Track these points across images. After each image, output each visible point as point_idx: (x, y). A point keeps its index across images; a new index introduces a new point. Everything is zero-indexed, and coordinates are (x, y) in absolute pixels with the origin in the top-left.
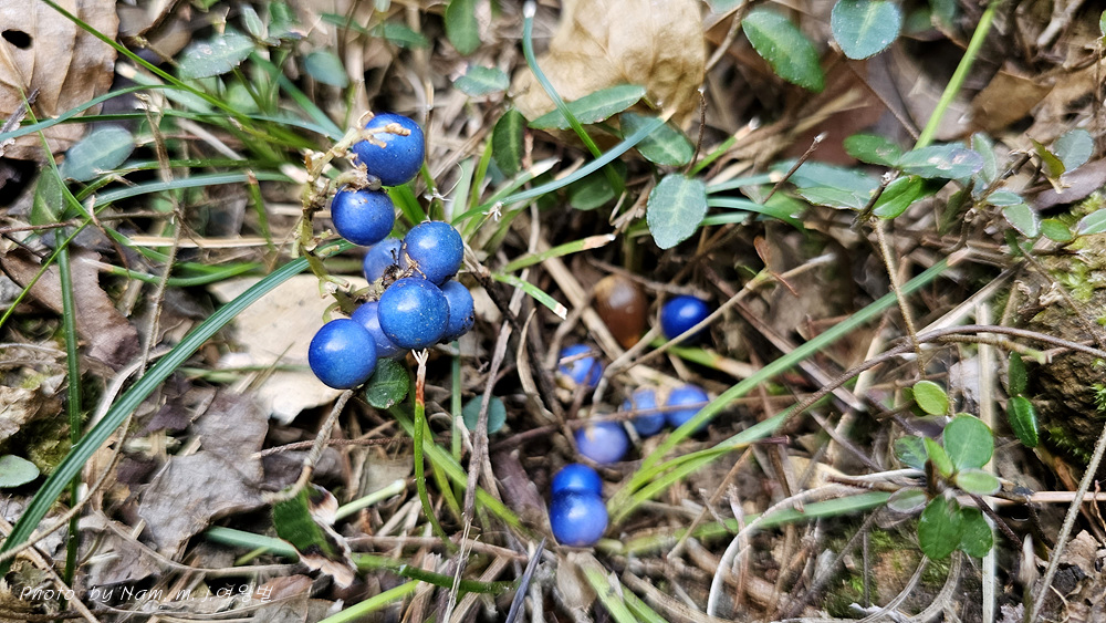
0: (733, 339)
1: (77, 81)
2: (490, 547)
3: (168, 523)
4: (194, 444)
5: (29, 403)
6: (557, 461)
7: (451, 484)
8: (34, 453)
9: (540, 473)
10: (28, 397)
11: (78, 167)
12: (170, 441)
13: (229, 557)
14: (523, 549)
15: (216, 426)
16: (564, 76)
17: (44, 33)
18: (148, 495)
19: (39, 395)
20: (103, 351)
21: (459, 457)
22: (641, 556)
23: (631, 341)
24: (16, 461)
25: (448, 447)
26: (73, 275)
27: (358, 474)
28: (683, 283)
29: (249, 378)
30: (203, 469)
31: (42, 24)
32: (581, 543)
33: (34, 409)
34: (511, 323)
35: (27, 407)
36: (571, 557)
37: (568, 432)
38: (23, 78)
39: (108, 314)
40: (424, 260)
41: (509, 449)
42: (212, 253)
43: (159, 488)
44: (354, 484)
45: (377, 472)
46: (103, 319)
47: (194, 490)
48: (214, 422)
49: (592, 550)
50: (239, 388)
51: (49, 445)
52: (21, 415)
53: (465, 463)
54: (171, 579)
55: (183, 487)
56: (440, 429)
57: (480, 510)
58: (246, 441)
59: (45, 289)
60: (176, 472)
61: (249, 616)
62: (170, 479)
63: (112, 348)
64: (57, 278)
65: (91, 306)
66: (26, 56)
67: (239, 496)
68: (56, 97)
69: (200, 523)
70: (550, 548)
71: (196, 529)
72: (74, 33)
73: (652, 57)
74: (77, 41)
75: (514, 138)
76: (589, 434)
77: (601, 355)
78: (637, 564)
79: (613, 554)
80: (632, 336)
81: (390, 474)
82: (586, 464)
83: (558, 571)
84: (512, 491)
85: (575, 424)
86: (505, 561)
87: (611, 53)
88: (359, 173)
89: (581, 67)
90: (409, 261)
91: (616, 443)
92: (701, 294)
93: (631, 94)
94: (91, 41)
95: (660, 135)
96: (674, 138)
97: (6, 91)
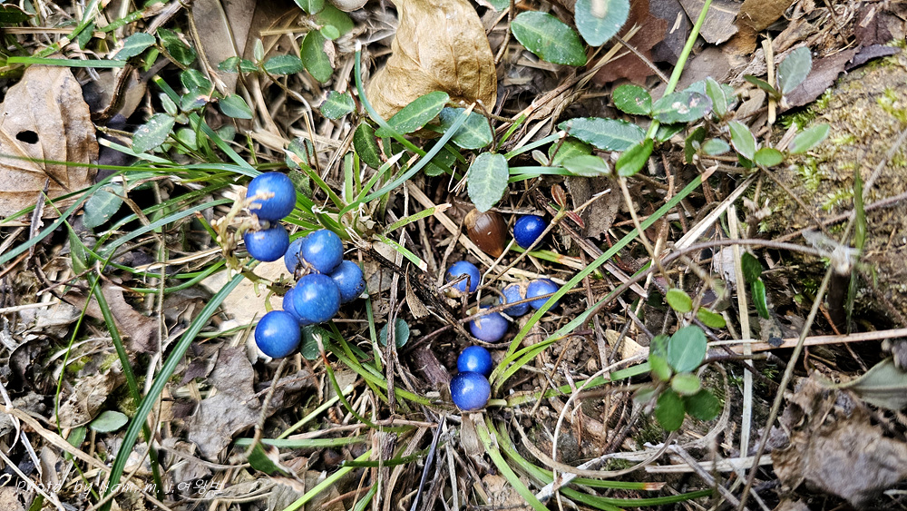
1: (76, 155)
2: (413, 423)
3: (209, 441)
4: (214, 388)
5: (107, 383)
8: (120, 407)
9: (449, 355)
10: (105, 379)
11: (94, 216)
12: (200, 385)
15: (223, 375)
17: (43, 128)
18: (192, 427)
19: (112, 375)
20: (141, 343)
21: (380, 370)
24: (112, 414)
25: (372, 363)
26: (106, 298)
27: (322, 387)
28: (525, 205)
30: (222, 405)
31: (40, 122)
32: (475, 409)
33: (112, 385)
34: (397, 272)
35: (107, 385)
36: (471, 416)
37: (461, 328)
38: (40, 165)
39: (137, 318)
41: (420, 347)
42: (191, 264)
43: (197, 421)
44: (321, 394)
46: (135, 323)
47: (219, 419)
48: (221, 373)
49: (485, 411)
50: (234, 343)
51: (129, 401)
52: (104, 390)
53: (384, 372)
54: (221, 474)
55: (212, 419)
57: (400, 401)
58: (243, 381)
59: (94, 310)
60: (205, 410)
61: (270, 492)
62: (202, 416)
63: (146, 339)
64: (97, 302)
65: (125, 316)
66: (36, 149)
67: (248, 417)
68: (65, 170)
69: (228, 440)
70: (455, 414)
72: (62, 122)
73: (453, 62)
74: (67, 127)
75: (369, 143)
76: (477, 324)
77: (478, 265)
78: (519, 412)
79: (504, 408)
80: (496, 249)
81: (344, 381)
82: (480, 344)
83: (460, 431)
84: (429, 375)
85: (465, 320)
86: (424, 430)
87: (423, 65)
88: (253, 221)
89: (405, 78)
90: (305, 263)
91: (498, 326)
92: (538, 213)
93: (440, 100)
94: (76, 124)
95: (470, 122)
96: (480, 122)
97: (31, 176)
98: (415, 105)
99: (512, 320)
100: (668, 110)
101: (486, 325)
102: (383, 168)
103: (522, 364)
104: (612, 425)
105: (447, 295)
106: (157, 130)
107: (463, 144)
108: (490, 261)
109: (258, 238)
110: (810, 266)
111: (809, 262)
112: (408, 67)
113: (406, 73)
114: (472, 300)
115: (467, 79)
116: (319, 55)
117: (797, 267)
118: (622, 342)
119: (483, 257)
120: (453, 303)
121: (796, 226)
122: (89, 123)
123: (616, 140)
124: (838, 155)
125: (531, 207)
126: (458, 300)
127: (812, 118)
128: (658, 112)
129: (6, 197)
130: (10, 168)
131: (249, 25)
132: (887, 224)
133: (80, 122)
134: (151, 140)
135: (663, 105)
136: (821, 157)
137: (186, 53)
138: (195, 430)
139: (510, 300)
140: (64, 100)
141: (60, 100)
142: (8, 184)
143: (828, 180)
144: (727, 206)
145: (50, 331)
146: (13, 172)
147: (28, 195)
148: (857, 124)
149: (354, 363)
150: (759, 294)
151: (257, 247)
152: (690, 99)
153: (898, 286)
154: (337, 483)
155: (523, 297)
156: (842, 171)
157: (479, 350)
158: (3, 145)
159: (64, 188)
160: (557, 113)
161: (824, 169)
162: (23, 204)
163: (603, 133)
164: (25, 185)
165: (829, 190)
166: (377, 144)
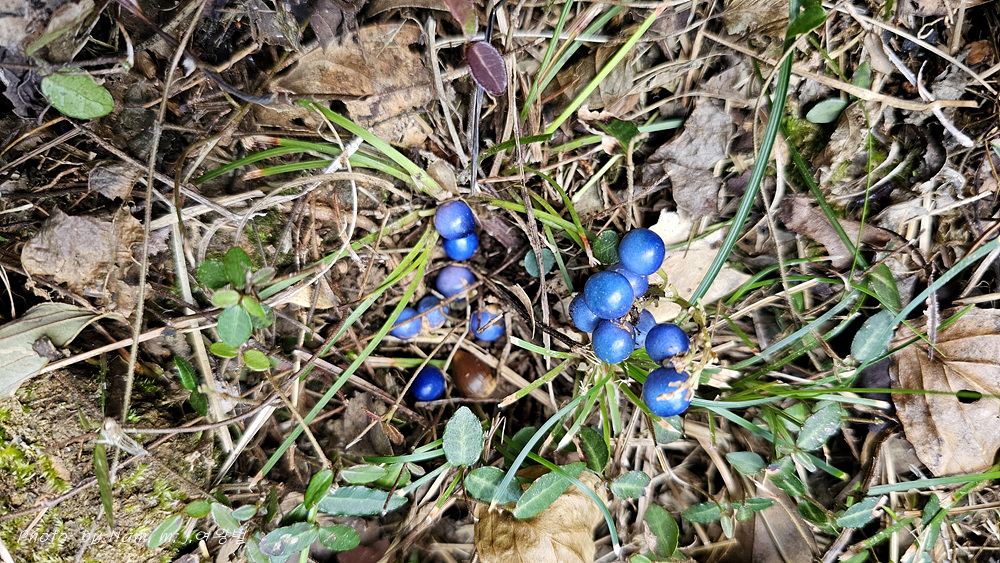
0: (390, 381)
1: (914, 383)
2: (504, 179)
3: (710, 117)
4: (717, 173)
5: (832, 156)
6: (479, 259)
7: (544, 210)
8: (816, 129)
9: (488, 246)
10: (834, 158)
11: (883, 324)
12: (734, 169)
13: (664, 113)
14: (483, 187)
15: (707, 188)
16: (575, 512)
17: (954, 409)
18: (730, 129)
19: (829, 164)
20: (800, 204)
21: (545, 227)
22: (405, 213)
23: (458, 356)
24: (824, 120)
25: (554, 231)
26: (844, 245)
27: (605, 194)
28: (438, 408)
29: (702, 229)
30: (703, 158)
31: (958, 414)
32: (447, 204)
33: (827, 153)
34: (545, 326)
35: (832, 152)
36: (450, 195)
37: (479, 276)
38: (950, 369)
39: (809, 229)
40: (616, 331)
41: (515, 251)
42: (761, 296)
43: (725, 136)
44: (605, 187)
45: (594, 203)
46: (810, 225)
47: (703, 143)
48: (710, 190)
49: (438, 203)
50: (705, 220)
51: (809, 137)
52: (833, 146)
53: (540, 226)
54: (694, 86)
55: (710, 141)
56: (564, 242)
57: (519, 199)
58: (684, 186)
59: (856, 230)
60: (719, 150)
61: (635, 82)
62: (721, 142)
63: (796, 209)
64: (853, 239)
65: (823, 230)
66: (956, 386)
67: (674, 150)
68: (923, 367)
69: (689, 124)
70: (465, 195)
71: (690, 119)
72: (934, 418)
73: (519, 548)
74: (928, 414)
75: (593, 453)
76: (465, 282)
77: (475, 340)
78: (406, 207)
79: (421, 209)
80: (459, 360)
81: (584, 204)
82: (460, 262)
83: (456, 181)
84: (502, 224)
85: (477, 284)
86: (491, 174)
87: (548, 540)
88: (680, 365)
89: (566, 523)
90: (626, 328)
91: (445, 283)
92: (422, 404)
93: (523, 511)
94: (919, 418)
95: (492, 491)
96: (482, 494)
97: (958, 355)
98: (549, 500)
99: (433, 292)
100: (301, 535)
101: (457, 282)
102: (576, 428)
103: (412, 252)
104: (307, 220)
105: (499, 306)
106: (815, 432)
107: (494, 470)
108: (464, 346)
109: (675, 348)
110: (150, 408)
111: (151, 412)
112: (564, 536)
113: (565, 529)
114: (474, 305)
115: (504, 532)
116: (661, 532)
117: (164, 403)
118: (312, 299)
119: (472, 349)
120: (491, 299)
121: (169, 443)
122: (904, 421)
123: (348, 496)
124: (142, 516)
125: (431, 408)
126: (487, 303)
127: (173, 545)
128: (311, 531)
129: (981, 329)
130: (983, 361)
131: (755, 546)
132: (87, 461)
133: (915, 421)
134: (820, 421)
135: (307, 538)
136: (157, 511)
137: (807, 511)
138: (726, 126)
139: (436, 312)
140: (935, 441)
141: (940, 441)
142: (981, 344)
143: (146, 493)
144: (234, 450)
145: (908, 195)
146: (979, 357)
147: (958, 335)
148: (130, 548)
149: (570, 229)
150: (188, 378)
151: (673, 339)
152: (282, 548)
153: (68, 406)
154: (569, 103)
155: (424, 318)
156: (134, 503)
157: (459, 258)
158: (996, 384)
159: (921, 347)
160: (413, 510)
161: (152, 501)
162: (962, 325)
163: (362, 501)
164: (963, 345)
165: (143, 483)
166: (584, 453)
